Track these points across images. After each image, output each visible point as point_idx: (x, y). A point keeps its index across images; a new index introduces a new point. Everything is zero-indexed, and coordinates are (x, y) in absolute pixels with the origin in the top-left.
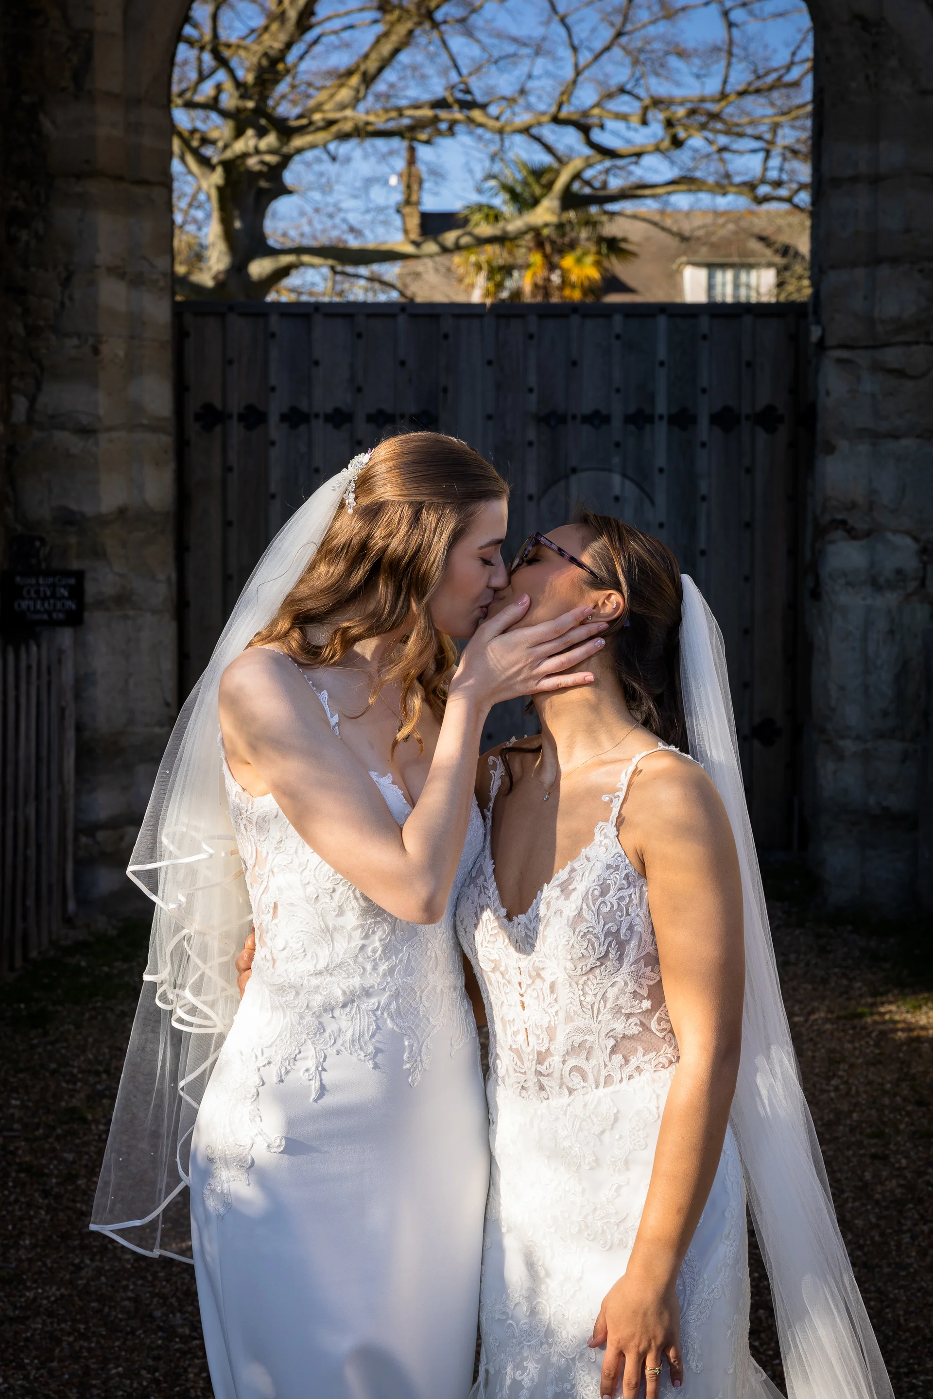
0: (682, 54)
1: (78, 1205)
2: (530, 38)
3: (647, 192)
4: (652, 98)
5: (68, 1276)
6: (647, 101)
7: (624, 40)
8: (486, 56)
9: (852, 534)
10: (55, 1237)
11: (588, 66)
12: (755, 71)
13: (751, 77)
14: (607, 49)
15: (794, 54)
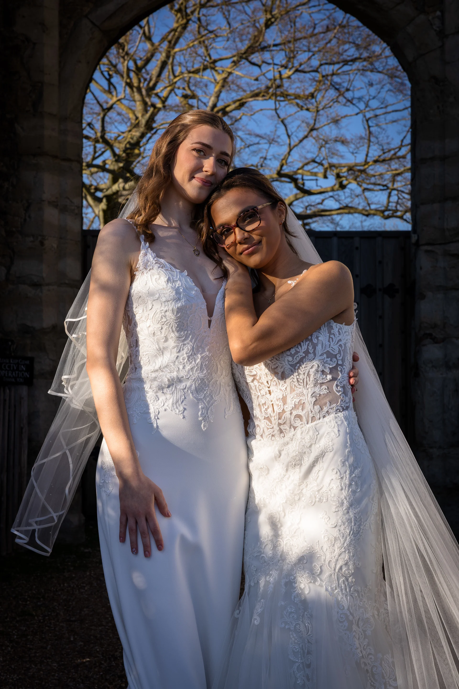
0: (344, 142)
1: (28, 646)
2: (265, 134)
3: (327, 213)
4: (329, 164)
5: (23, 672)
6: (326, 165)
7: (314, 133)
8: (243, 144)
9: (435, 341)
10: (16, 657)
11: (296, 146)
12: (383, 150)
13: (381, 153)
14: (306, 137)
15: (402, 141)
